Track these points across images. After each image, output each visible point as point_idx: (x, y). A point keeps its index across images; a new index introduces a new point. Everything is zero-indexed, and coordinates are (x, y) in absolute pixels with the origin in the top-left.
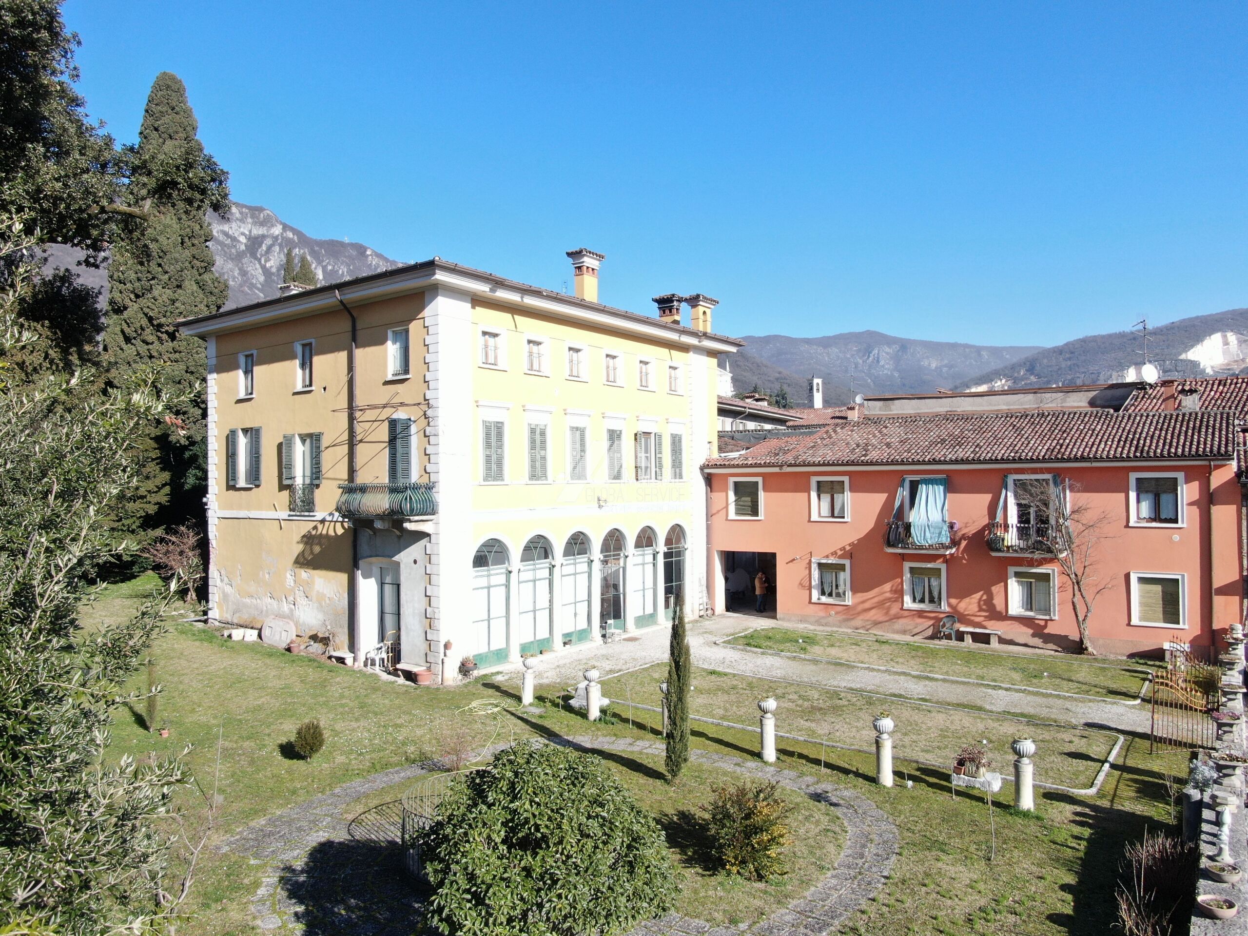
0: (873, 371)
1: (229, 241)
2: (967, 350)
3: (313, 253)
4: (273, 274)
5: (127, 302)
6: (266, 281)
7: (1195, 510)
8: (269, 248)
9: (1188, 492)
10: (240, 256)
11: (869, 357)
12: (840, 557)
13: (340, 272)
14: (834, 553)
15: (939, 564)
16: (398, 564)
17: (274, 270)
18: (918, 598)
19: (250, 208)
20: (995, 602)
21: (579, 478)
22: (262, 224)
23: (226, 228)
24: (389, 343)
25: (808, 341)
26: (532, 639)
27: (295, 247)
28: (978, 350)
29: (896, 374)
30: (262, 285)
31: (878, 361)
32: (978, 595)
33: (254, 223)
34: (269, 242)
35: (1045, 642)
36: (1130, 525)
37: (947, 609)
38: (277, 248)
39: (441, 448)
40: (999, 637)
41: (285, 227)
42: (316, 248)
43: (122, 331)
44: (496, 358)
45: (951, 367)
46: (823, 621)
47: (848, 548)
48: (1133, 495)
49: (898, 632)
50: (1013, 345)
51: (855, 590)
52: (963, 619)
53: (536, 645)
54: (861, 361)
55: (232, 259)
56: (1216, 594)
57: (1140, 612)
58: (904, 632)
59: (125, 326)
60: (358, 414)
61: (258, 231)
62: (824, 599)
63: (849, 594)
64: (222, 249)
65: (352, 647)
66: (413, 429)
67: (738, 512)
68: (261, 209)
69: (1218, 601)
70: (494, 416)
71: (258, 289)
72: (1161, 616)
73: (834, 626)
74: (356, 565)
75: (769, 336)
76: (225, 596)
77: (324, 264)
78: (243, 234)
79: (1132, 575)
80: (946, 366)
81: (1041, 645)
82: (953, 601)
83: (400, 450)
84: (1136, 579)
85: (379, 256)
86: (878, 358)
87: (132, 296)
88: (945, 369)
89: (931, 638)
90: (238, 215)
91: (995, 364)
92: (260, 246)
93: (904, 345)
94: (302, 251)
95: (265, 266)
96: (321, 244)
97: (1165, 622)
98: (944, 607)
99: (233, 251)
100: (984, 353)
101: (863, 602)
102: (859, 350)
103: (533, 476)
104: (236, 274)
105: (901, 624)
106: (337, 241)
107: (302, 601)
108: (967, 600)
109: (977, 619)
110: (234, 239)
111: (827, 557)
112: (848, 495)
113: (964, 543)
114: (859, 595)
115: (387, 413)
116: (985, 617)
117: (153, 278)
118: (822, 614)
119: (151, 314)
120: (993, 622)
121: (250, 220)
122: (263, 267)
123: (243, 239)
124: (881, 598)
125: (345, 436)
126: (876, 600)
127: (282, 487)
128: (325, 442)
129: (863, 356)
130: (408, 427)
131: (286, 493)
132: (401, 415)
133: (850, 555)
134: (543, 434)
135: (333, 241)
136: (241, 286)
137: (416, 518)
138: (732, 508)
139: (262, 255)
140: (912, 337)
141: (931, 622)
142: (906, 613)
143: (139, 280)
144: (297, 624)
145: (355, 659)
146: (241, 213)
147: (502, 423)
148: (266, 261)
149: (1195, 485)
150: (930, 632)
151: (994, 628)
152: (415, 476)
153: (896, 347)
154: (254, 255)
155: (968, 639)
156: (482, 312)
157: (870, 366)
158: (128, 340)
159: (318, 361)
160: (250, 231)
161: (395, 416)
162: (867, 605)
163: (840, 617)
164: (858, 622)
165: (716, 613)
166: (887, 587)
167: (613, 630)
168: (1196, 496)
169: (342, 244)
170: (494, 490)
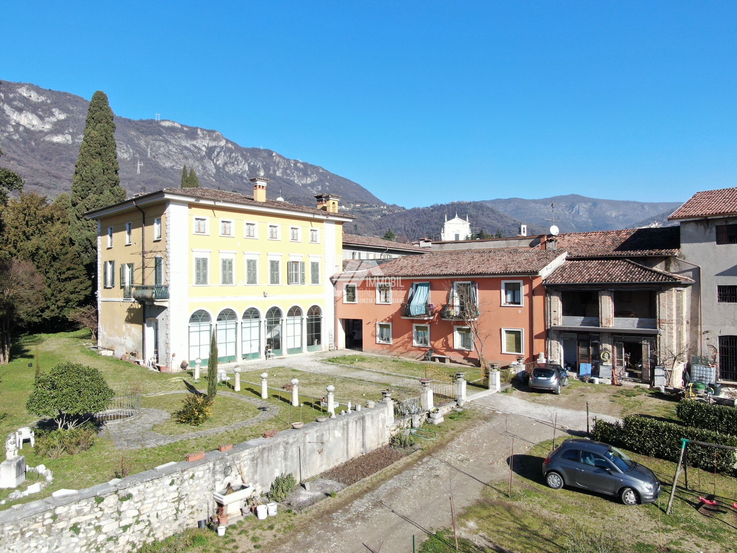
0: (575, 219)
1: (196, 150)
2: (635, 205)
3: (243, 156)
4: (221, 168)
5: (78, 201)
6: (216, 172)
7: (527, 298)
8: (218, 153)
9: (524, 290)
10: (202, 158)
11: (573, 210)
12: (388, 321)
13: (258, 166)
14: (385, 319)
15: (426, 325)
16: (157, 320)
17: (221, 166)
18: (420, 340)
19: (208, 131)
20: (449, 343)
21: (252, 283)
22: (214, 140)
23: (195, 143)
24: (155, 224)
25: (534, 201)
26: (225, 356)
27: (233, 153)
28: (642, 205)
29: (590, 221)
30: (215, 175)
31: (578, 213)
32: (442, 340)
33: (210, 140)
34: (218, 150)
35: (468, 362)
36: (502, 305)
37: (430, 346)
38: (223, 153)
39: (171, 270)
40: (450, 360)
41: (227, 141)
42: (245, 153)
43: (76, 215)
44: (204, 229)
45: (625, 216)
46: (381, 352)
47: (391, 317)
48: (503, 291)
49: (410, 358)
50: (665, 201)
51: (394, 337)
52: (436, 351)
53: (227, 359)
54: (568, 213)
55: (198, 160)
56: (535, 338)
57: (507, 347)
58: (413, 357)
59: (77, 212)
60: (145, 255)
61: (212, 144)
62: (382, 342)
63: (391, 339)
64: (193, 155)
65: (143, 358)
66: (163, 262)
67: (348, 300)
68: (214, 132)
69: (536, 341)
70: (201, 256)
71: (212, 177)
72: (515, 349)
73: (385, 354)
74: (144, 321)
75: (510, 199)
76: (103, 336)
77: (249, 161)
78: (204, 146)
79: (502, 329)
80: (621, 215)
81: (467, 363)
82: (432, 342)
83: (158, 271)
84: (505, 332)
85: (280, 156)
86: (578, 211)
87: (80, 198)
88: (621, 217)
89: (423, 360)
90: (201, 135)
91: (653, 213)
92: (213, 152)
93: (595, 203)
94: (236, 155)
95: (216, 163)
96: (247, 150)
97: (516, 352)
98: (429, 345)
99: (199, 155)
100: (646, 207)
101: (397, 343)
102: (567, 206)
103: (224, 282)
104: (200, 169)
105: (412, 353)
106: (256, 149)
107: (128, 338)
108: (438, 342)
109: (442, 351)
110: (199, 149)
111: (382, 321)
112: (391, 291)
113: (437, 314)
114: (395, 339)
115: (154, 255)
116: (445, 350)
117: (90, 190)
118: (380, 349)
119: (87, 207)
120: (448, 352)
121: (208, 138)
122: (215, 164)
123: (204, 149)
124: (403, 341)
125: (141, 265)
126: (401, 342)
127: (122, 287)
128: (135, 267)
129: (570, 209)
130: (161, 261)
131: (123, 290)
132: (159, 255)
133: (391, 320)
134: (230, 263)
135: (254, 148)
136: (203, 175)
137: (159, 300)
138: (345, 298)
139: (214, 158)
140: (600, 198)
141: (423, 353)
142: (413, 348)
143: (83, 190)
144: (126, 348)
145: (144, 362)
146: (203, 134)
147: (207, 259)
148: (217, 161)
149: (527, 286)
150: (423, 358)
151: (449, 355)
152: (163, 283)
153: (590, 204)
154: (210, 158)
155: (437, 360)
156: (194, 209)
157: (573, 216)
158: (78, 219)
159: (133, 231)
160: (208, 144)
161: (157, 256)
162: (398, 345)
163: (387, 351)
164: (394, 353)
165: (339, 349)
166: (406, 336)
167: (271, 354)
168: (527, 292)
169: (259, 150)
170: (202, 288)
